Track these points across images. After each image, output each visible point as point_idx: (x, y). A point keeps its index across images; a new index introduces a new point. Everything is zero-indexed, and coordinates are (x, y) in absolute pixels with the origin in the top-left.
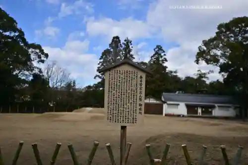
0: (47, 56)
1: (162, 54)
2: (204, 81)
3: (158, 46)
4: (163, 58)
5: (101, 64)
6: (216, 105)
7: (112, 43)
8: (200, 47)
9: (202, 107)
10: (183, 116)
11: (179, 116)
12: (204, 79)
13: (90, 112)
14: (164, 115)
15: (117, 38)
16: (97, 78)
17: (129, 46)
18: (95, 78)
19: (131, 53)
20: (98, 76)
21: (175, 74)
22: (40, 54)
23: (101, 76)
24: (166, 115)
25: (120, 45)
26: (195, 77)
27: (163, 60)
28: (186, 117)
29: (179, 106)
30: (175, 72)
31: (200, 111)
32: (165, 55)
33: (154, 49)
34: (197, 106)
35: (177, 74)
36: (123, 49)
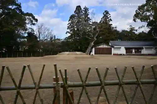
0: (37, 20)
1: (109, 16)
2: (134, 33)
3: (106, 11)
4: (109, 19)
5: (69, 24)
6: (144, 47)
7: (76, 11)
8: (137, 10)
9: (135, 49)
10: (124, 55)
11: (121, 55)
12: (134, 31)
13: (68, 54)
14: (112, 54)
15: (79, 7)
16: (68, 33)
17: (87, 12)
18: (66, 33)
19: (88, 16)
20: (68, 32)
21: (115, 29)
22: (32, 19)
23: (70, 32)
24: (114, 54)
25: (81, 11)
26: (128, 30)
27: (109, 20)
28: (125, 55)
29: (121, 49)
30: (116, 28)
31: (134, 51)
32: (110, 17)
33: (103, 13)
34: (132, 48)
35: (117, 29)
36: (83, 14)
